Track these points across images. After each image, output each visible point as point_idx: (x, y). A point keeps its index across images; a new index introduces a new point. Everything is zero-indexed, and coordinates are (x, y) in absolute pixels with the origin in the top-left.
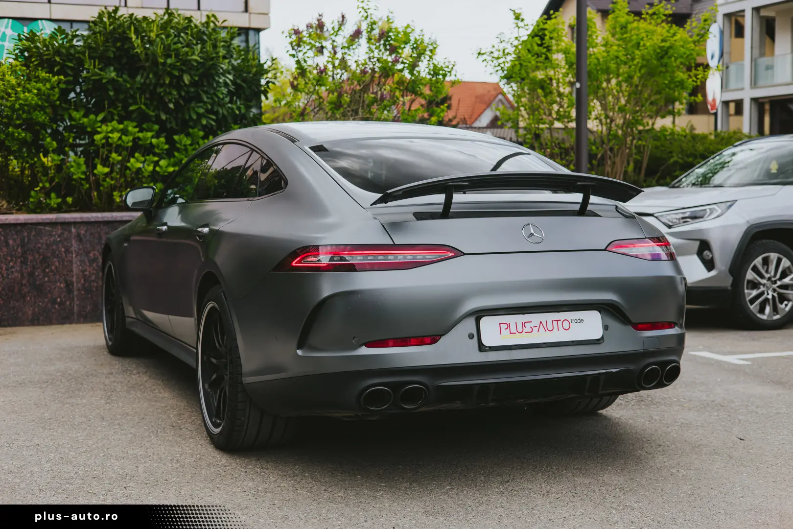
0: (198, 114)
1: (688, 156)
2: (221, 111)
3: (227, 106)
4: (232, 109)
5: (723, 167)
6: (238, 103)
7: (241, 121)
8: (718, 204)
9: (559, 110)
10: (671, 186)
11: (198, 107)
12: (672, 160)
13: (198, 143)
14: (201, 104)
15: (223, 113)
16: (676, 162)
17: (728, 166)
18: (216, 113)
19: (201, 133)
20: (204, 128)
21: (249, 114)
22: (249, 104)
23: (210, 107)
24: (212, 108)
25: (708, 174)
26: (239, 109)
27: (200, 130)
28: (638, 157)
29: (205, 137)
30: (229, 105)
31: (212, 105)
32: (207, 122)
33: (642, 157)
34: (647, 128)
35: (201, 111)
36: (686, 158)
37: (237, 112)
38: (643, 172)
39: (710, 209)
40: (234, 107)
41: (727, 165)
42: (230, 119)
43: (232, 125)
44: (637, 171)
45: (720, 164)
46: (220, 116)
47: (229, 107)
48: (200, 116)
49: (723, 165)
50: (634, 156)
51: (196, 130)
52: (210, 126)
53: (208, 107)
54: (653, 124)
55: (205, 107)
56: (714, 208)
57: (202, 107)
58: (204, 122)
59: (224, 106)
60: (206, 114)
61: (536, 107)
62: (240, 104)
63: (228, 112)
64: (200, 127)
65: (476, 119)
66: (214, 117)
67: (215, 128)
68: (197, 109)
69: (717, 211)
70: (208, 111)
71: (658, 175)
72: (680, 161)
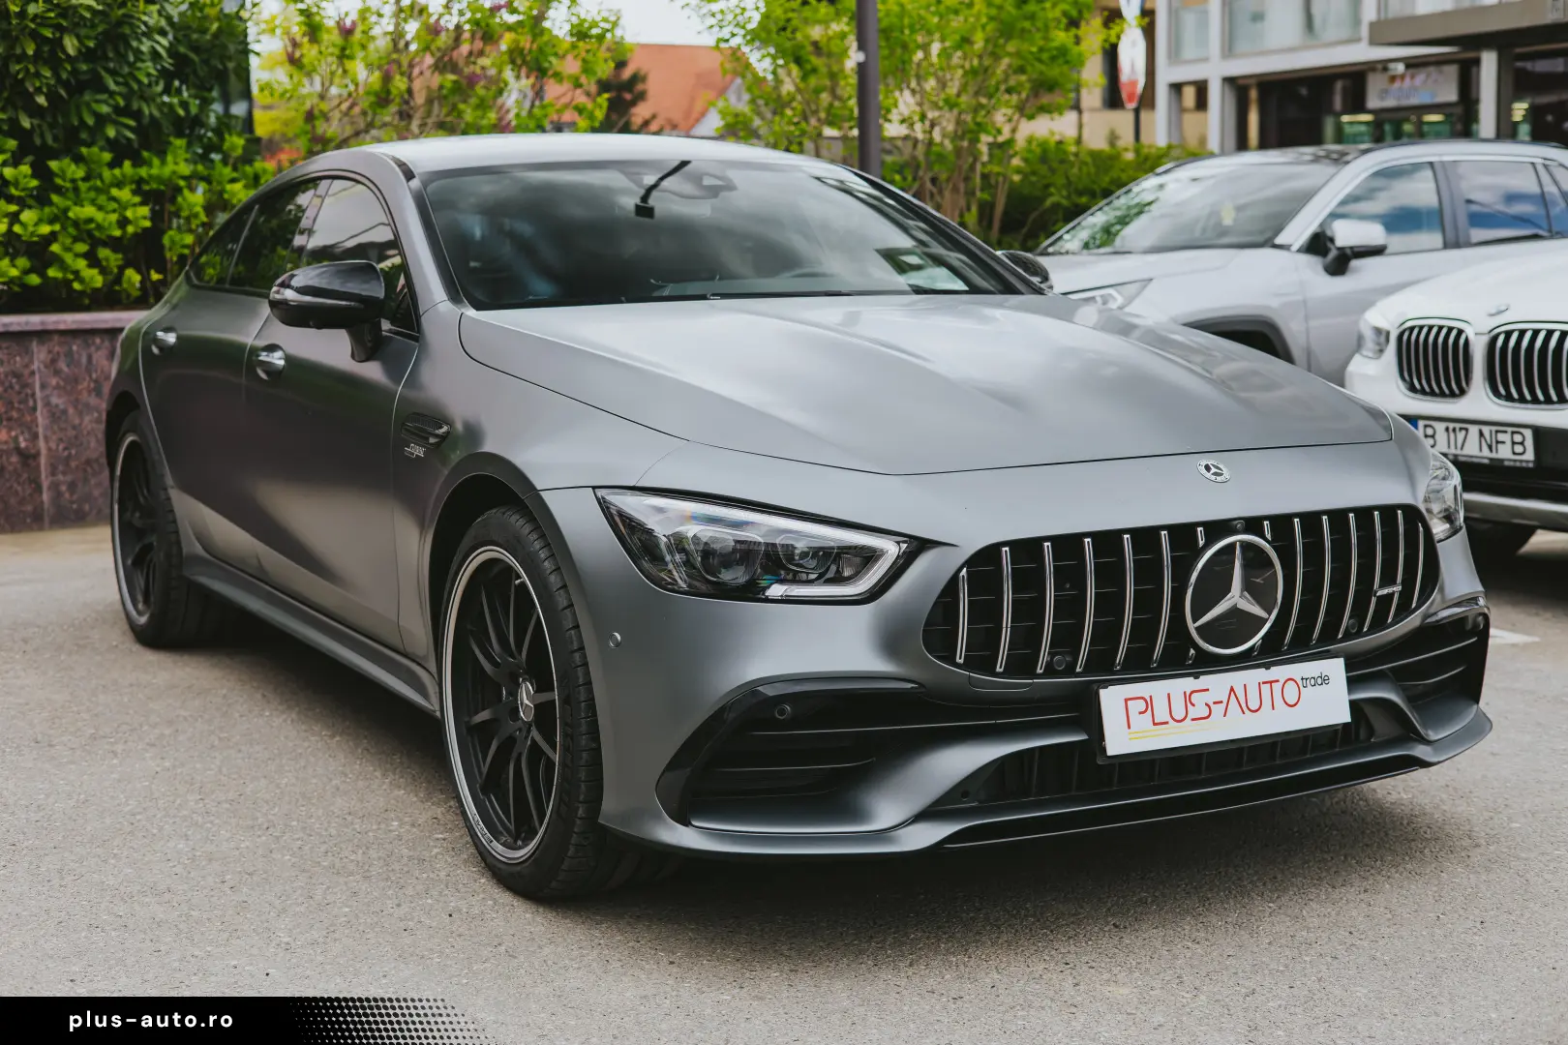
0: (98, 116)
1: (1080, 194)
2: (147, 112)
3: (158, 100)
4: (170, 106)
5: (1140, 213)
6: (185, 94)
7: (192, 129)
8: (1119, 287)
9: (831, 105)
10: (1039, 250)
11: (98, 101)
12: (1049, 202)
13: (100, 177)
14: (105, 97)
15: (151, 115)
16: (1056, 206)
17: (1149, 211)
18: (137, 115)
19: (107, 156)
20: (112, 145)
21: (208, 117)
22: (206, 94)
23: (122, 102)
24: (128, 105)
25: (1113, 225)
26: (184, 105)
27: (102, 149)
28: (986, 196)
29: (115, 163)
30: (166, 99)
31: (127, 98)
32: (118, 132)
33: (994, 196)
34: (1001, 139)
35: (105, 109)
36: (1074, 197)
37: (181, 112)
38: (996, 225)
39: (1102, 296)
40: (175, 101)
41: (1147, 208)
42: (167, 127)
43: (172, 139)
44: (985, 223)
45: (1138, 204)
46: (146, 121)
47: (164, 103)
48: (101, 120)
49: (1141, 209)
50: (978, 194)
51: (95, 149)
52: (124, 141)
53: (118, 103)
54: (1014, 131)
55: (111, 102)
56: (1110, 295)
57: (105, 102)
58: (111, 132)
59: (154, 100)
60: (114, 116)
61: (786, 99)
62: (190, 96)
63: (161, 112)
64: (102, 143)
65: (697, 120)
66: (132, 123)
67: (136, 145)
68: (95, 106)
69: (1115, 299)
70: (117, 109)
71: (1024, 231)
72: (1065, 202)
